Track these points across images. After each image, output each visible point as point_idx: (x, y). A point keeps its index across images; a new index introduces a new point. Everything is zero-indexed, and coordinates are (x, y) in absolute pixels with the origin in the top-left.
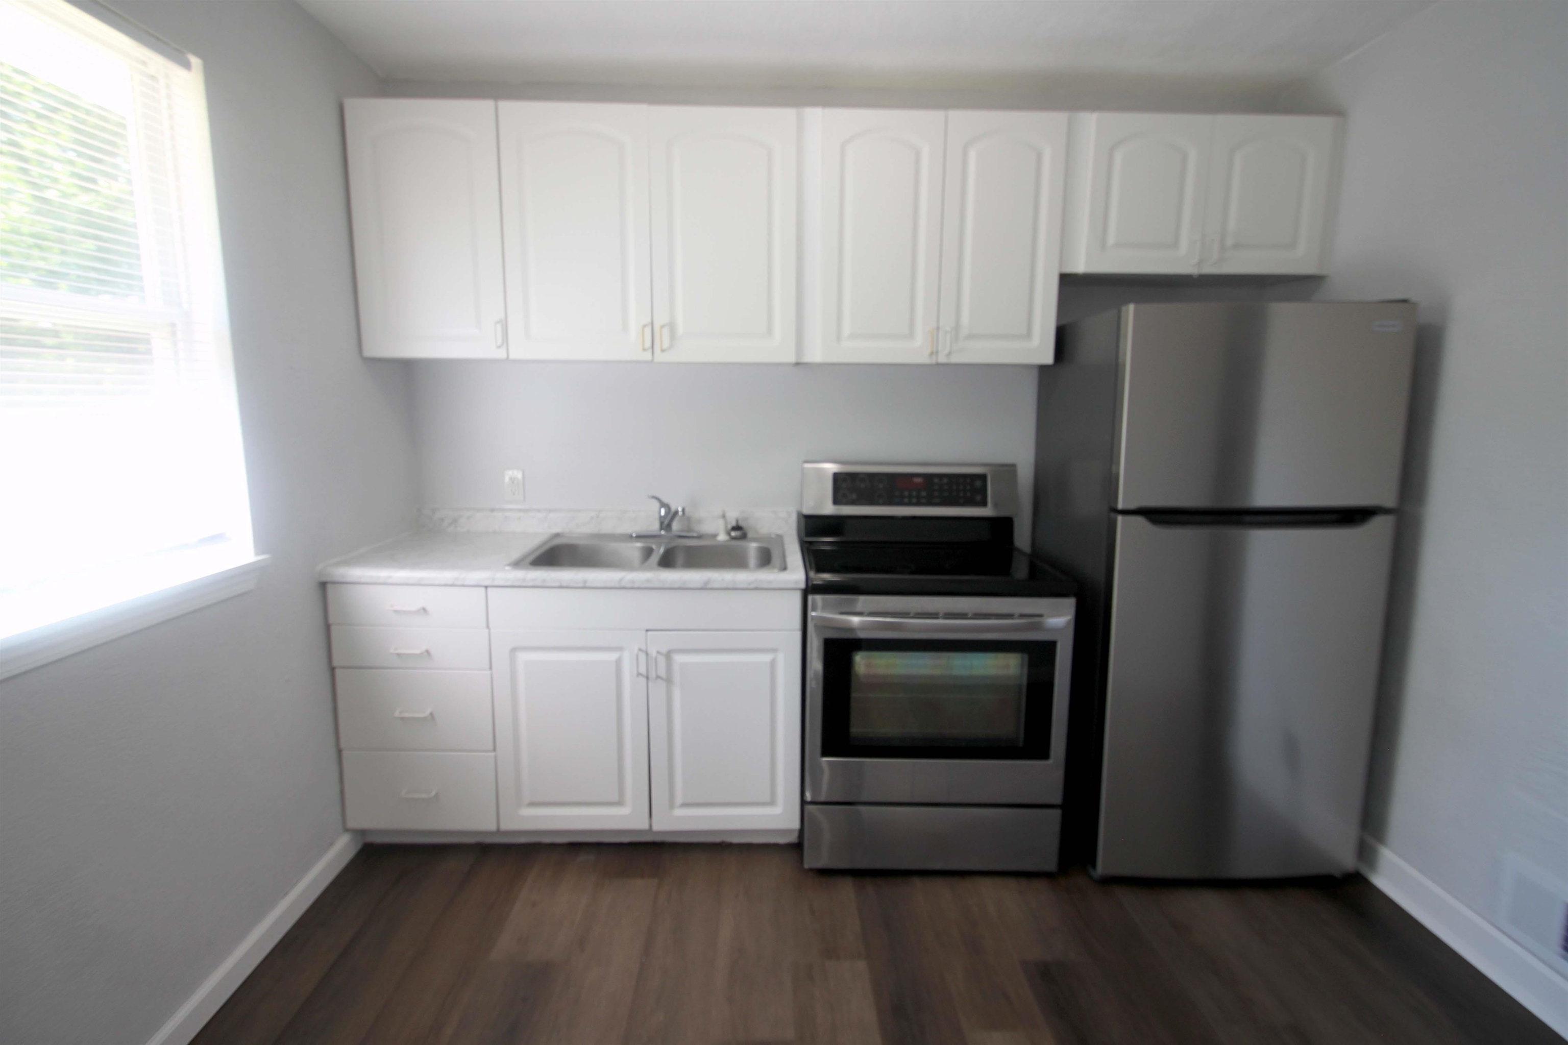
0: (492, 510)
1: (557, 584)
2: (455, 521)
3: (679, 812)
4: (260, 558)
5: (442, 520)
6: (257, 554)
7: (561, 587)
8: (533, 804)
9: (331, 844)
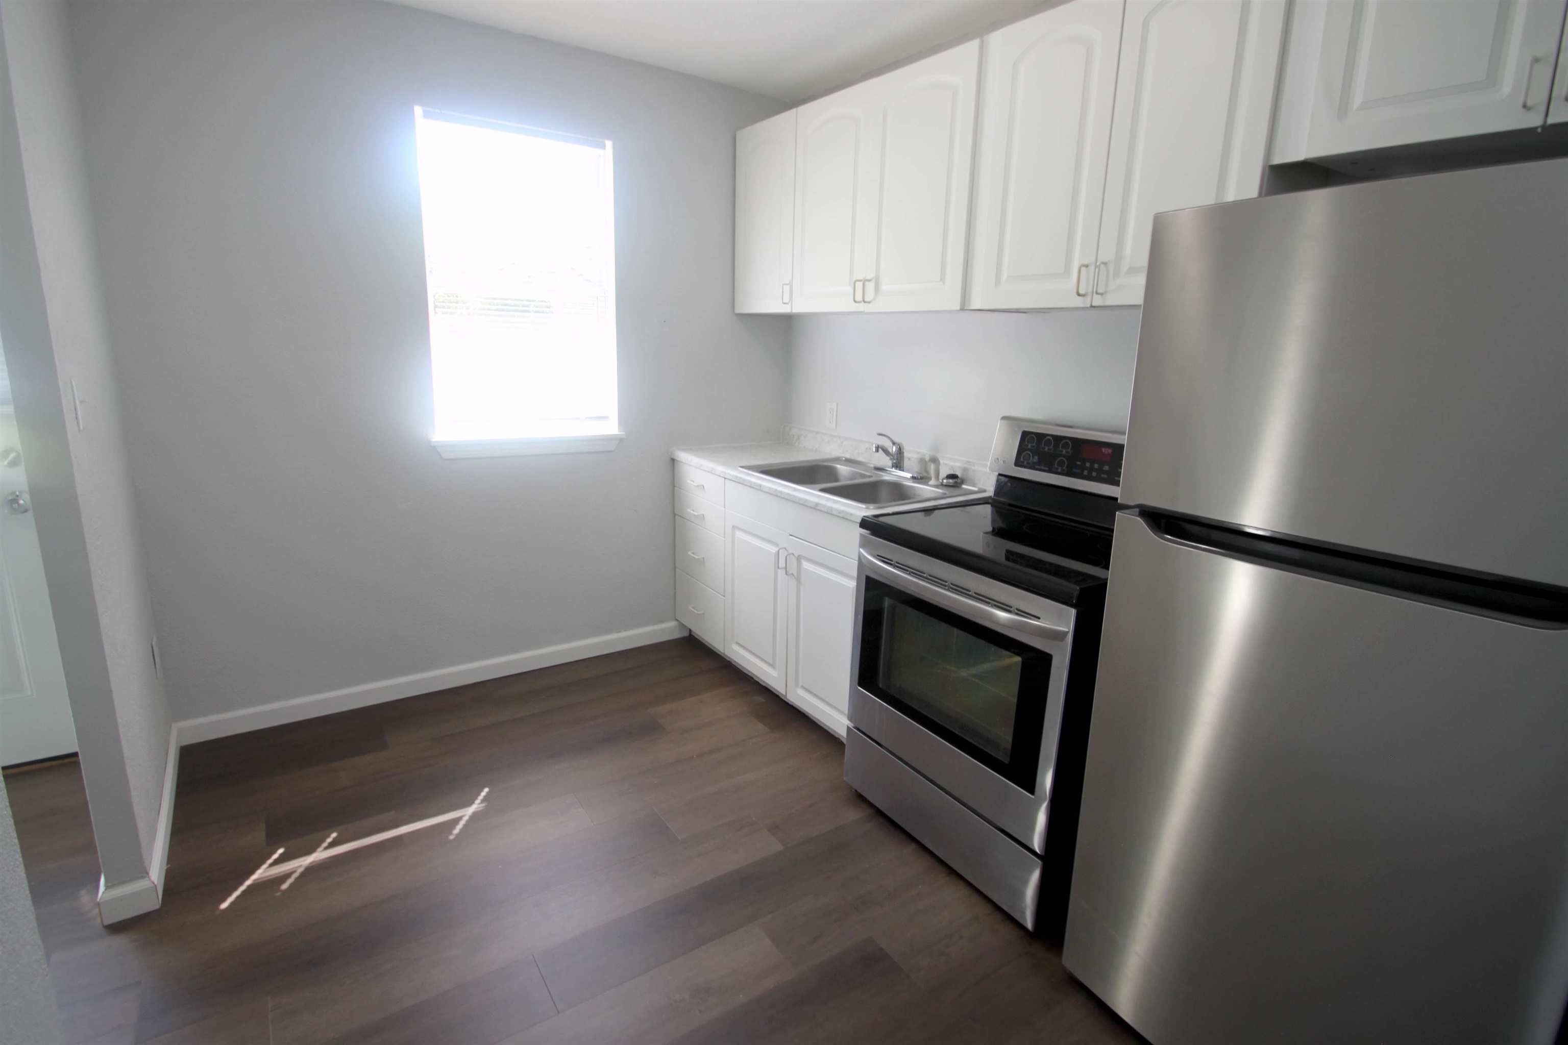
0: (817, 433)
1: (749, 485)
2: (799, 439)
3: (800, 691)
4: (620, 433)
5: (793, 436)
6: (619, 431)
7: (750, 486)
8: (738, 643)
9: (662, 622)
